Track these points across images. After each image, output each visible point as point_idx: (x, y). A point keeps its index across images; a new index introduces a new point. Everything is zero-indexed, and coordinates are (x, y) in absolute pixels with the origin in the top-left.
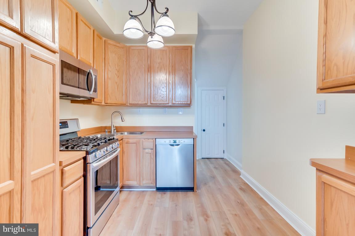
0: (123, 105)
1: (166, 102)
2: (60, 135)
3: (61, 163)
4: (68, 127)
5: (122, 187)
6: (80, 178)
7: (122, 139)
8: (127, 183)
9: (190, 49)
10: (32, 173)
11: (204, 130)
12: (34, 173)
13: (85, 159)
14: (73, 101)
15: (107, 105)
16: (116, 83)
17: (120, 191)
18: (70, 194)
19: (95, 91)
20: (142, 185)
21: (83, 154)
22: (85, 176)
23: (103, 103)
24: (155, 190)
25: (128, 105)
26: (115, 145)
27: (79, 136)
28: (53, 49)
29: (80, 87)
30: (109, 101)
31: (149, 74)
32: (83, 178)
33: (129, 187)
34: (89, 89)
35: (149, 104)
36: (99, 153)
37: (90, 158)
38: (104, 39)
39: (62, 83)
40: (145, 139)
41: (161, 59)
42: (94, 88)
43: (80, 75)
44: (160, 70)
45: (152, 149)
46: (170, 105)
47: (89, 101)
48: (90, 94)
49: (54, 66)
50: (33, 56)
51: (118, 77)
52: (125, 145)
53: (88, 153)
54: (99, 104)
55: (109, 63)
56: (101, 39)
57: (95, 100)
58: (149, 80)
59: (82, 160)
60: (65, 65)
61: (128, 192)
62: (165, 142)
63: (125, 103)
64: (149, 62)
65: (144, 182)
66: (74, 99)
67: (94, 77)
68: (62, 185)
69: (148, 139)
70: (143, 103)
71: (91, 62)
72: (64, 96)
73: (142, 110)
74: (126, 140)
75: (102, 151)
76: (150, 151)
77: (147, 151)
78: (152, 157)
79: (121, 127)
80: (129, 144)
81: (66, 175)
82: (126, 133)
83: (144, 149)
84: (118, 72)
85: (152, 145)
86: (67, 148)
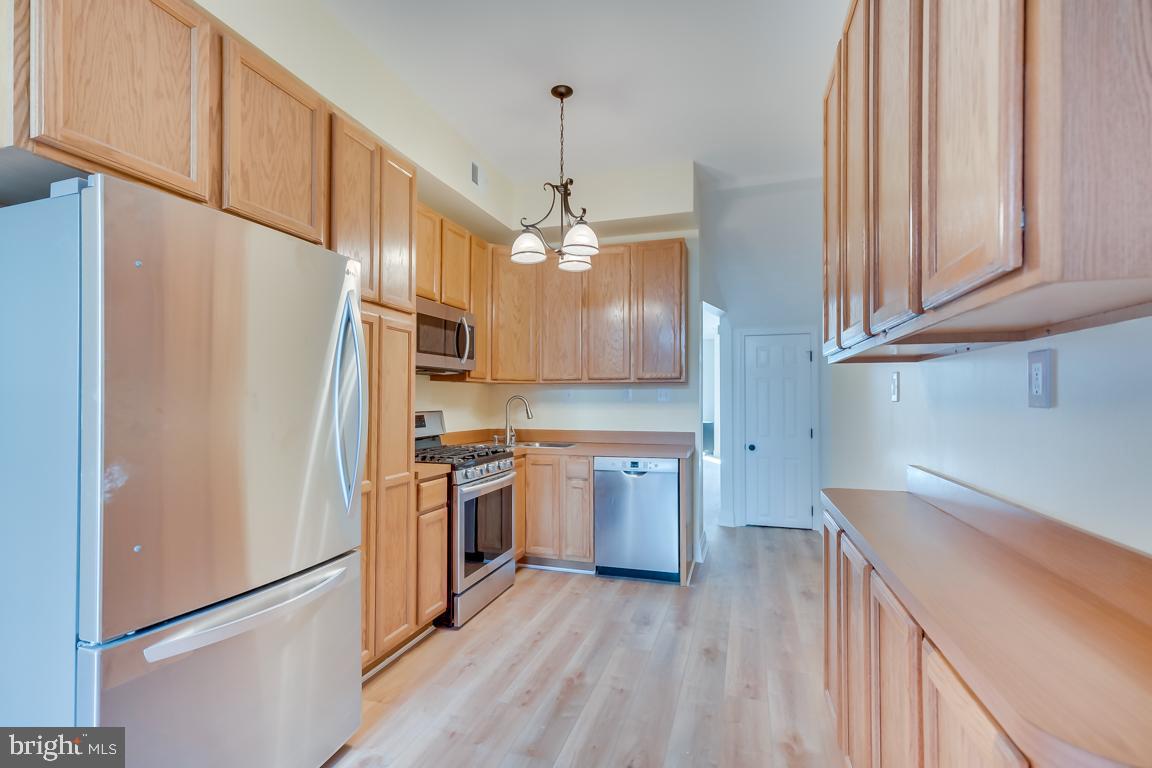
0: (530, 382)
1: (622, 376)
2: (417, 439)
3: (416, 474)
4: (425, 426)
5: (523, 561)
6: (441, 507)
7: (524, 456)
8: (533, 550)
9: (677, 246)
10: (387, 478)
11: (752, 448)
12: (389, 478)
13: (450, 476)
14: (434, 378)
15: (496, 383)
16: (515, 335)
17: (518, 570)
18: (428, 525)
19: (471, 356)
20: (564, 558)
21: (446, 469)
22: (450, 505)
23: (489, 380)
24: (593, 572)
25: (541, 382)
26: (505, 463)
27: (443, 444)
28: (409, 311)
29: (447, 353)
30: (500, 375)
31: (585, 311)
32: (446, 509)
33: (540, 561)
34: (460, 356)
35: (585, 380)
36: (474, 471)
37: (459, 476)
38: (491, 246)
39: (418, 351)
40: (570, 456)
41: (611, 275)
42: (469, 352)
43: (448, 332)
44: (610, 302)
45: (586, 480)
46: (632, 380)
47: (461, 376)
48: (462, 364)
49: (409, 333)
50: (390, 328)
51: (519, 321)
52: (530, 469)
53: (454, 468)
54: (481, 380)
55: (500, 295)
56: (484, 248)
57: (472, 374)
58: (585, 325)
59: (446, 479)
60: (422, 319)
61: (535, 571)
62: (613, 464)
63: (532, 377)
64: (585, 284)
65: (569, 552)
66: (436, 374)
67: (467, 330)
68: (418, 509)
69: (579, 456)
70: (571, 377)
71: (466, 301)
72: (421, 370)
73: (573, 392)
74: (532, 457)
75: (478, 468)
76: (581, 483)
77: (574, 482)
78: (586, 496)
79: (528, 432)
80: (537, 467)
81: (423, 495)
82: (537, 445)
83: (569, 478)
84: (519, 311)
85: (587, 472)
86: (424, 458)
